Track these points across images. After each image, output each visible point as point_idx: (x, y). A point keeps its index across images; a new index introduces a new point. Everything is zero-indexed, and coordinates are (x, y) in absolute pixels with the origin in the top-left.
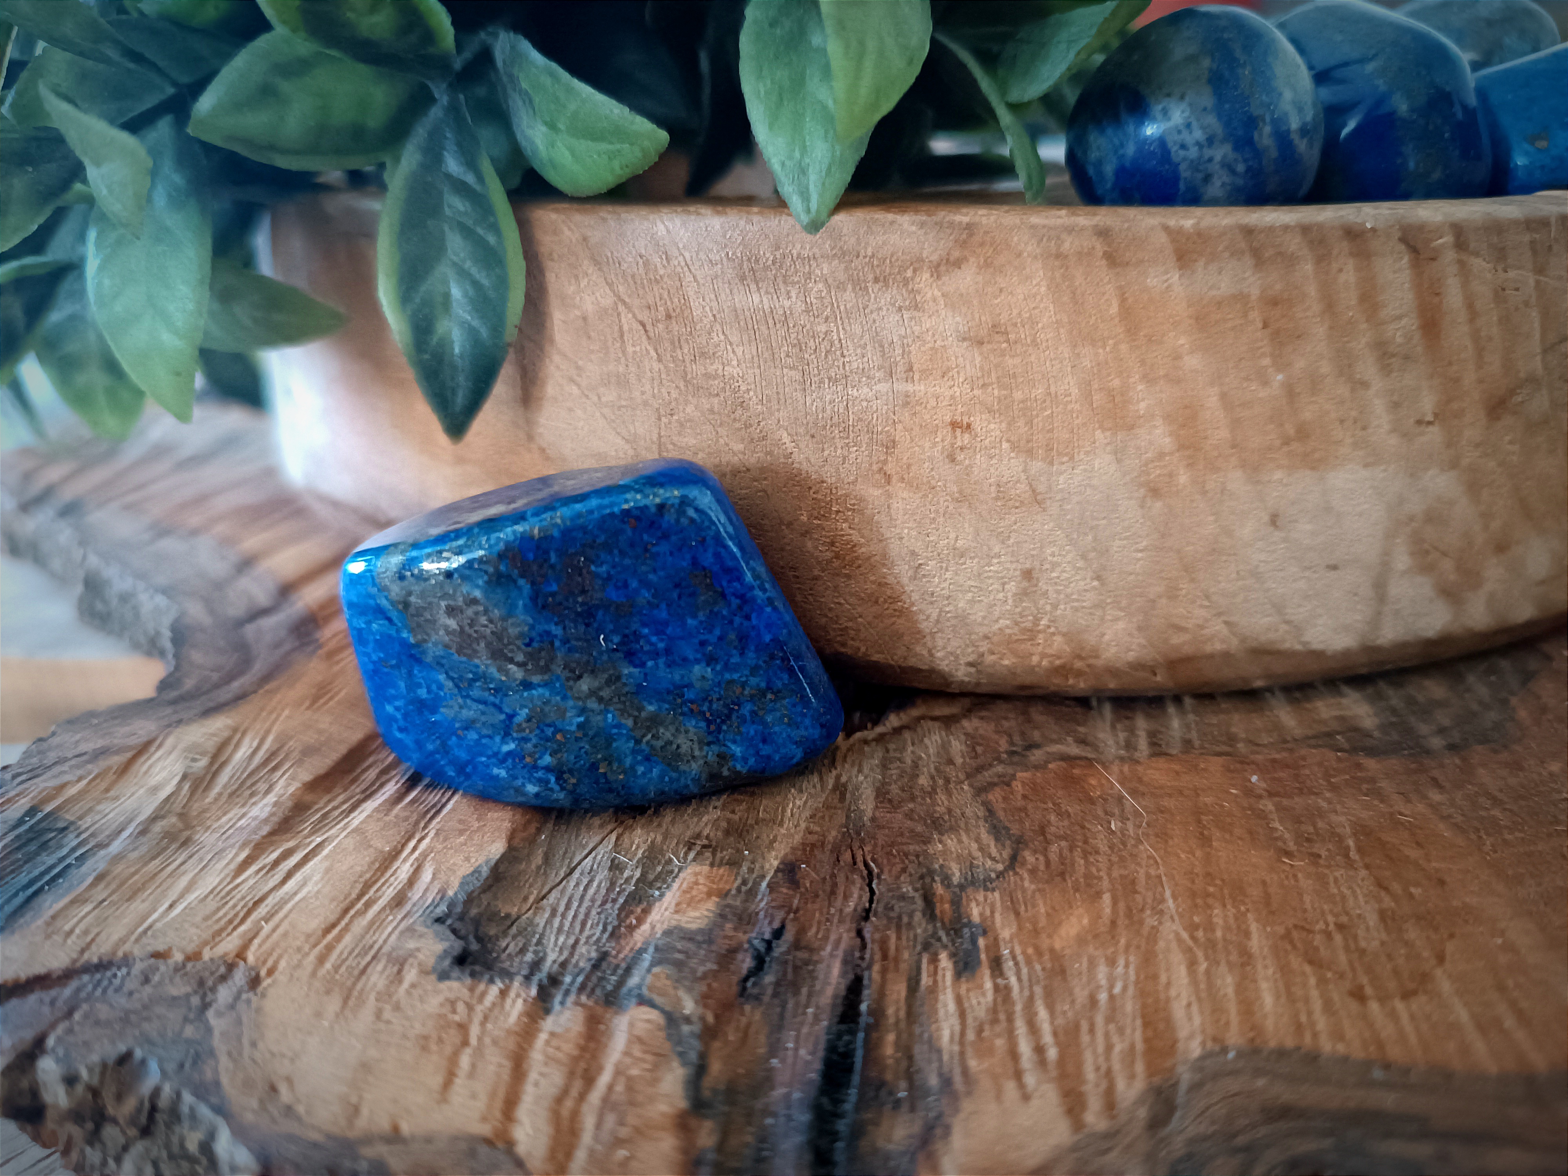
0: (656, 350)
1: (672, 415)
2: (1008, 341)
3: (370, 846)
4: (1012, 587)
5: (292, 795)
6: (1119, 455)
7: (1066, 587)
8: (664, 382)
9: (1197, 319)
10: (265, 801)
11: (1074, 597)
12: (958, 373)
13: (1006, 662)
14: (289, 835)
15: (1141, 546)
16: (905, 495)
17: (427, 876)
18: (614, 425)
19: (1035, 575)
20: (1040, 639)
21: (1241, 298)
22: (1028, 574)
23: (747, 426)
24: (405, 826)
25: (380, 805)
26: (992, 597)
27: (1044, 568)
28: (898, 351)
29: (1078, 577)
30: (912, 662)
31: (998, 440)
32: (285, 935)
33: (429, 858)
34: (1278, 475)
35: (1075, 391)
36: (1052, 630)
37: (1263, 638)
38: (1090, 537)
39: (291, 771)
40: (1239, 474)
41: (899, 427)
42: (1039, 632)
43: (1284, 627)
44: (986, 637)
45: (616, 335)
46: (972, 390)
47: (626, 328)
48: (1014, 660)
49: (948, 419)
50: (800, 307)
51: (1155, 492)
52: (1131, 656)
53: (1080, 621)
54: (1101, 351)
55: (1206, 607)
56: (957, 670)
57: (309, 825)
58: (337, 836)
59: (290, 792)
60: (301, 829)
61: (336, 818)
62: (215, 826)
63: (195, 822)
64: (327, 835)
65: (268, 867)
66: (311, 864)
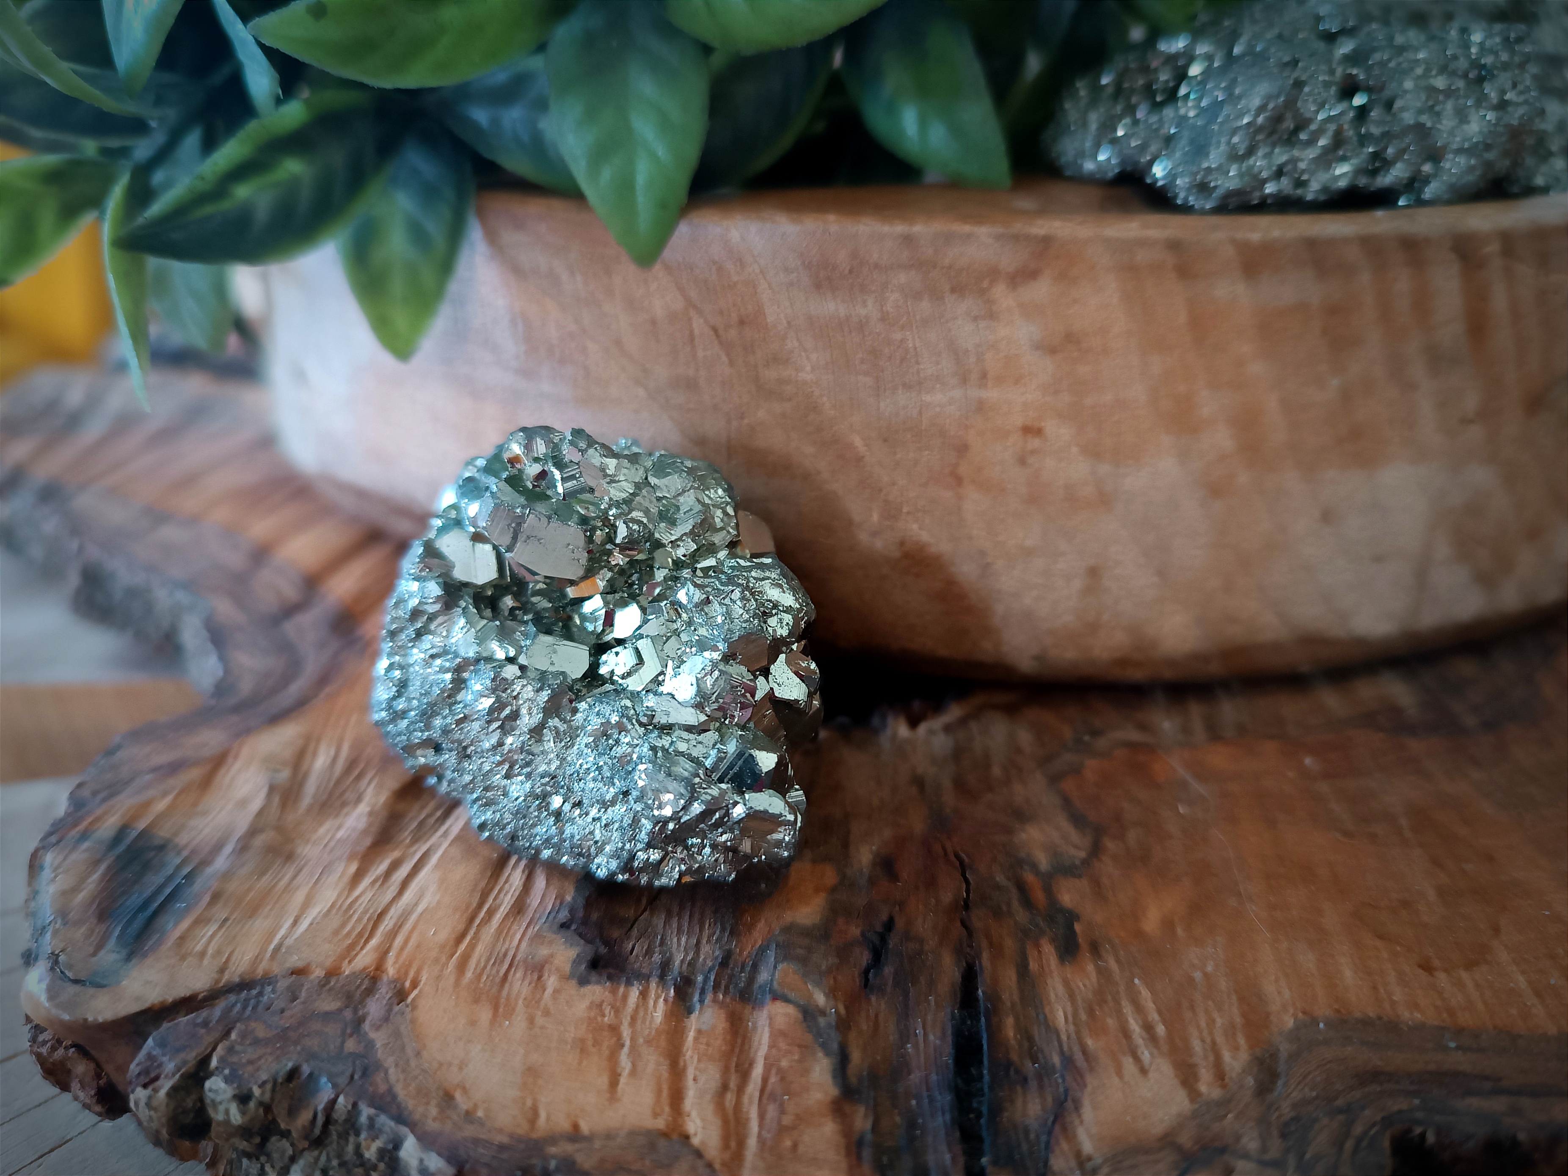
0: (728, 355)
1: (742, 418)
2: (1080, 350)
3: (478, 855)
4: (1077, 584)
5: (383, 805)
6: (1182, 457)
7: (1128, 583)
8: (735, 386)
9: (1261, 327)
10: (358, 811)
11: (1136, 592)
12: (1031, 380)
13: (1069, 655)
14: (392, 845)
15: (1199, 544)
16: (976, 496)
17: (540, 881)
18: (682, 427)
19: (1099, 572)
20: (1102, 632)
21: (1303, 308)
22: (1092, 572)
23: (819, 430)
26: (1057, 593)
27: (1108, 565)
28: (972, 359)
29: (1141, 573)
30: (977, 656)
31: (1067, 443)
32: (418, 946)
34: (1331, 474)
35: (1142, 398)
36: (1114, 624)
37: (1312, 627)
38: (1152, 536)
39: (376, 779)
40: (1294, 473)
41: (972, 432)
42: (1101, 626)
43: (1331, 616)
44: (1050, 632)
45: (687, 339)
46: (1044, 395)
47: (697, 331)
48: (1076, 654)
49: (1019, 423)
50: (876, 315)
51: (1214, 492)
52: (1188, 647)
53: (1140, 615)
54: (1168, 359)
55: (1261, 599)
56: (1022, 663)
57: (409, 834)
58: (440, 845)
59: (381, 801)
60: (402, 838)
61: (433, 825)
62: (314, 838)
63: (294, 835)
64: (429, 843)
65: (381, 879)
66: (422, 874)
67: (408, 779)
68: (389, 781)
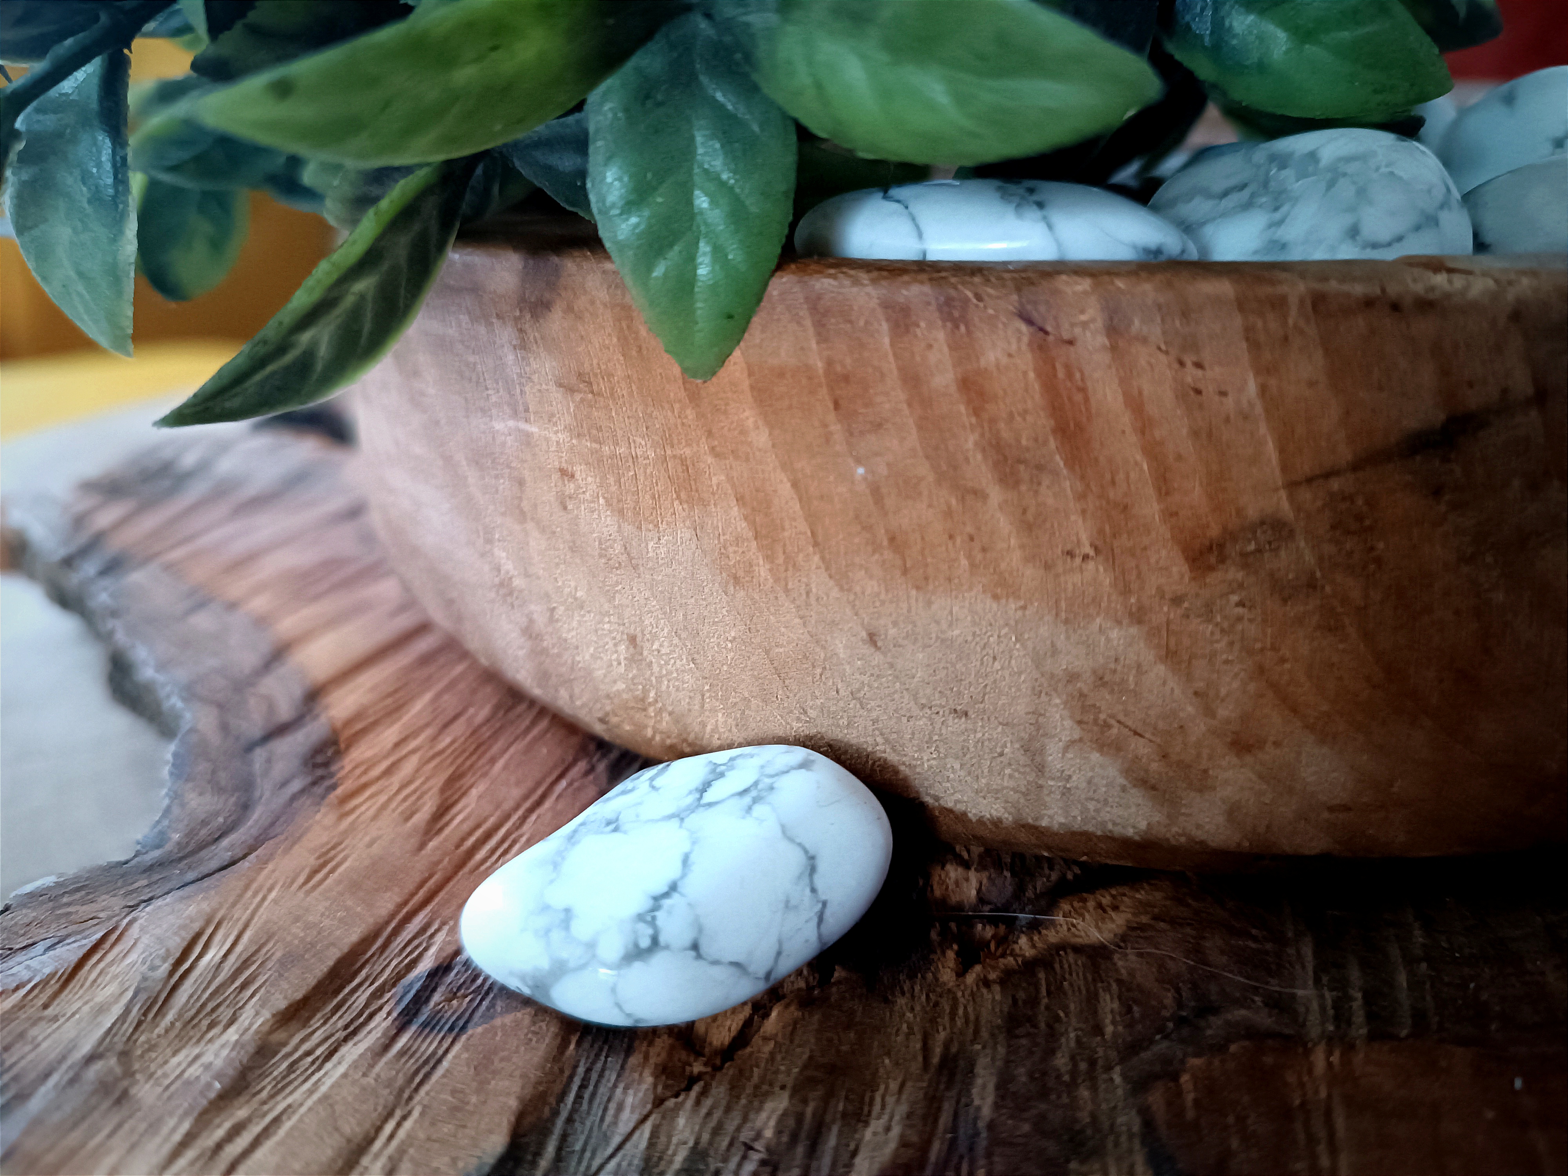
3: (337, 1129)
5: (257, 1032)
10: (225, 1037)
14: (242, 1099)
24: (386, 1096)
25: (361, 1056)
33: (406, 1158)
39: (263, 990)
57: (269, 1083)
58: (301, 1105)
59: (255, 1026)
60: (259, 1087)
61: (307, 1070)
62: (159, 1073)
63: (137, 1066)
64: (289, 1100)
65: (209, 1154)
66: (259, 1154)
67: (299, 995)
68: (277, 995)
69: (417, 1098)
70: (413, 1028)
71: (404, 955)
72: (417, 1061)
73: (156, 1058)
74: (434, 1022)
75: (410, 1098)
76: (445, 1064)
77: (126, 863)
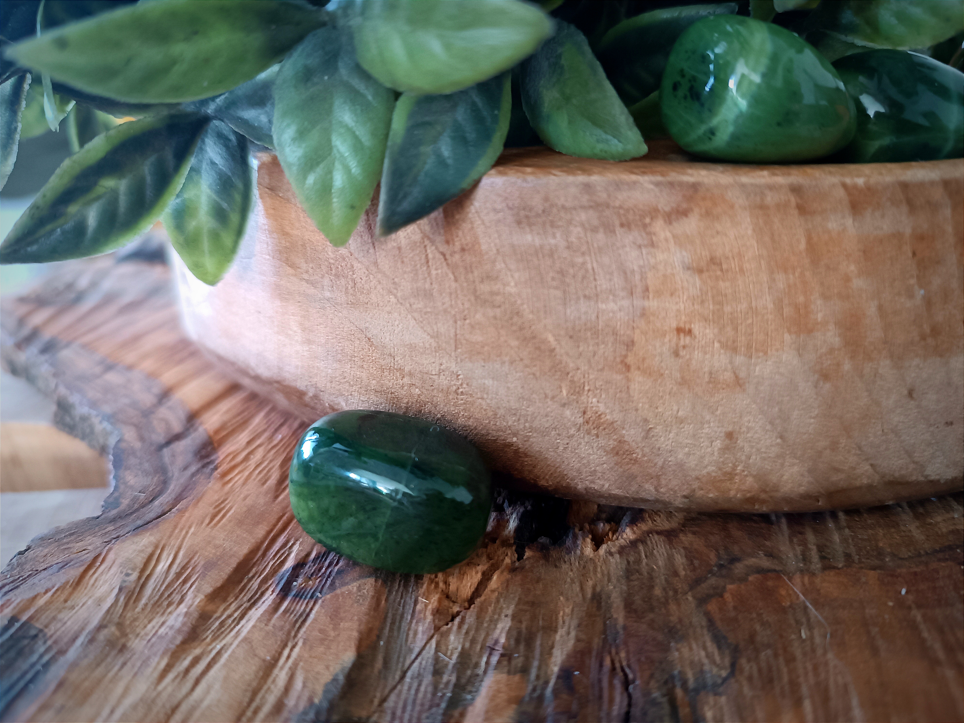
0: (453, 273)
1: (465, 320)
2: (722, 270)
3: (256, 655)
4: (718, 444)
5: (197, 606)
6: (800, 350)
7: (757, 443)
8: (459, 296)
9: (864, 252)
11: (763, 450)
12: (683, 293)
13: (711, 495)
14: (195, 644)
15: (813, 415)
16: (641, 379)
17: (298, 684)
18: (422, 325)
19: (735, 436)
20: (737, 479)
21: (898, 236)
22: (730, 435)
23: (521, 329)
24: (281, 635)
25: (262, 615)
26: (703, 451)
27: (742, 430)
28: (637, 277)
29: (767, 437)
30: (643, 495)
31: (711, 340)
33: (299, 668)
34: (916, 361)
35: (770, 306)
36: (746, 473)
37: (897, 474)
38: (777, 409)
39: (196, 583)
40: (888, 362)
41: (637, 331)
42: (736, 474)
43: (912, 466)
44: (697, 478)
45: (423, 261)
46: (693, 304)
47: (430, 256)
48: (717, 494)
49: (674, 325)
50: (563, 244)
51: (825, 376)
52: (802, 490)
53: (766, 466)
54: (791, 276)
55: (859, 455)
56: (674, 501)
57: (211, 633)
58: (231, 644)
59: (196, 603)
60: (204, 637)
61: (230, 625)
62: (142, 633)
63: (128, 630)
64: (224, 642)
65: (182, 675)
66: (212, 672)
67: (219, 584)
68: (205, 585)
69: (300, 635)
70: (289, 598)
71: (276, 559)
72: (295, 615)
73: (139, 625)
74: (301, 594)
75: (295, 636)
76: (312, 616)
77: (98, 517)
